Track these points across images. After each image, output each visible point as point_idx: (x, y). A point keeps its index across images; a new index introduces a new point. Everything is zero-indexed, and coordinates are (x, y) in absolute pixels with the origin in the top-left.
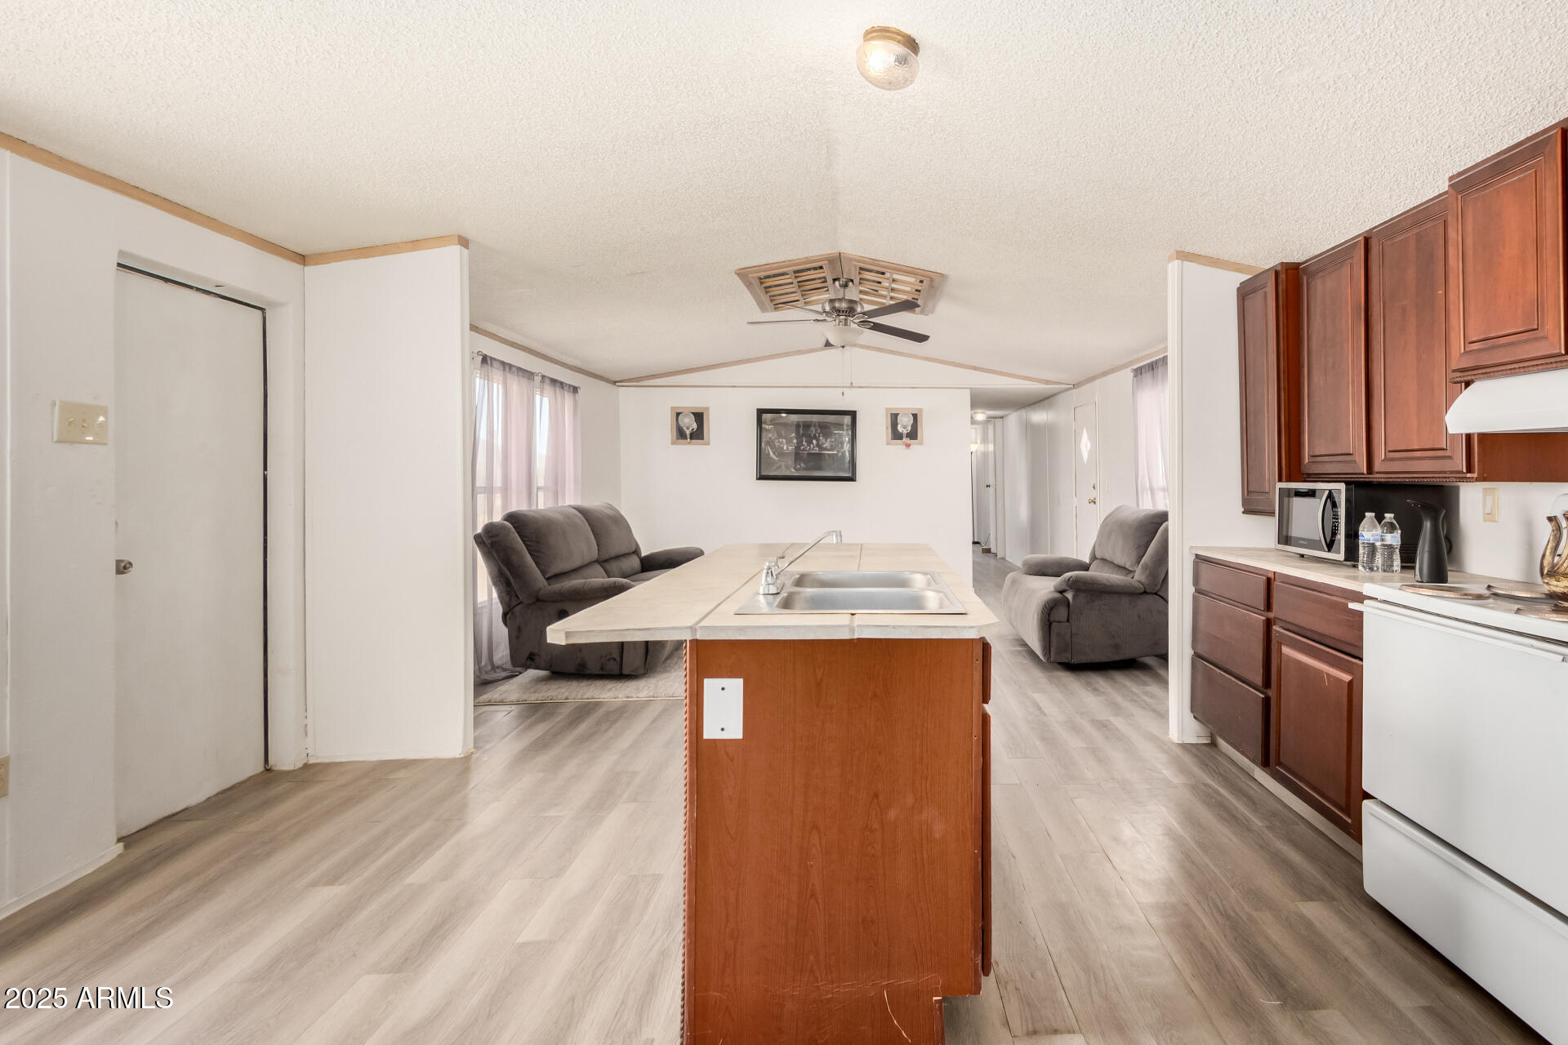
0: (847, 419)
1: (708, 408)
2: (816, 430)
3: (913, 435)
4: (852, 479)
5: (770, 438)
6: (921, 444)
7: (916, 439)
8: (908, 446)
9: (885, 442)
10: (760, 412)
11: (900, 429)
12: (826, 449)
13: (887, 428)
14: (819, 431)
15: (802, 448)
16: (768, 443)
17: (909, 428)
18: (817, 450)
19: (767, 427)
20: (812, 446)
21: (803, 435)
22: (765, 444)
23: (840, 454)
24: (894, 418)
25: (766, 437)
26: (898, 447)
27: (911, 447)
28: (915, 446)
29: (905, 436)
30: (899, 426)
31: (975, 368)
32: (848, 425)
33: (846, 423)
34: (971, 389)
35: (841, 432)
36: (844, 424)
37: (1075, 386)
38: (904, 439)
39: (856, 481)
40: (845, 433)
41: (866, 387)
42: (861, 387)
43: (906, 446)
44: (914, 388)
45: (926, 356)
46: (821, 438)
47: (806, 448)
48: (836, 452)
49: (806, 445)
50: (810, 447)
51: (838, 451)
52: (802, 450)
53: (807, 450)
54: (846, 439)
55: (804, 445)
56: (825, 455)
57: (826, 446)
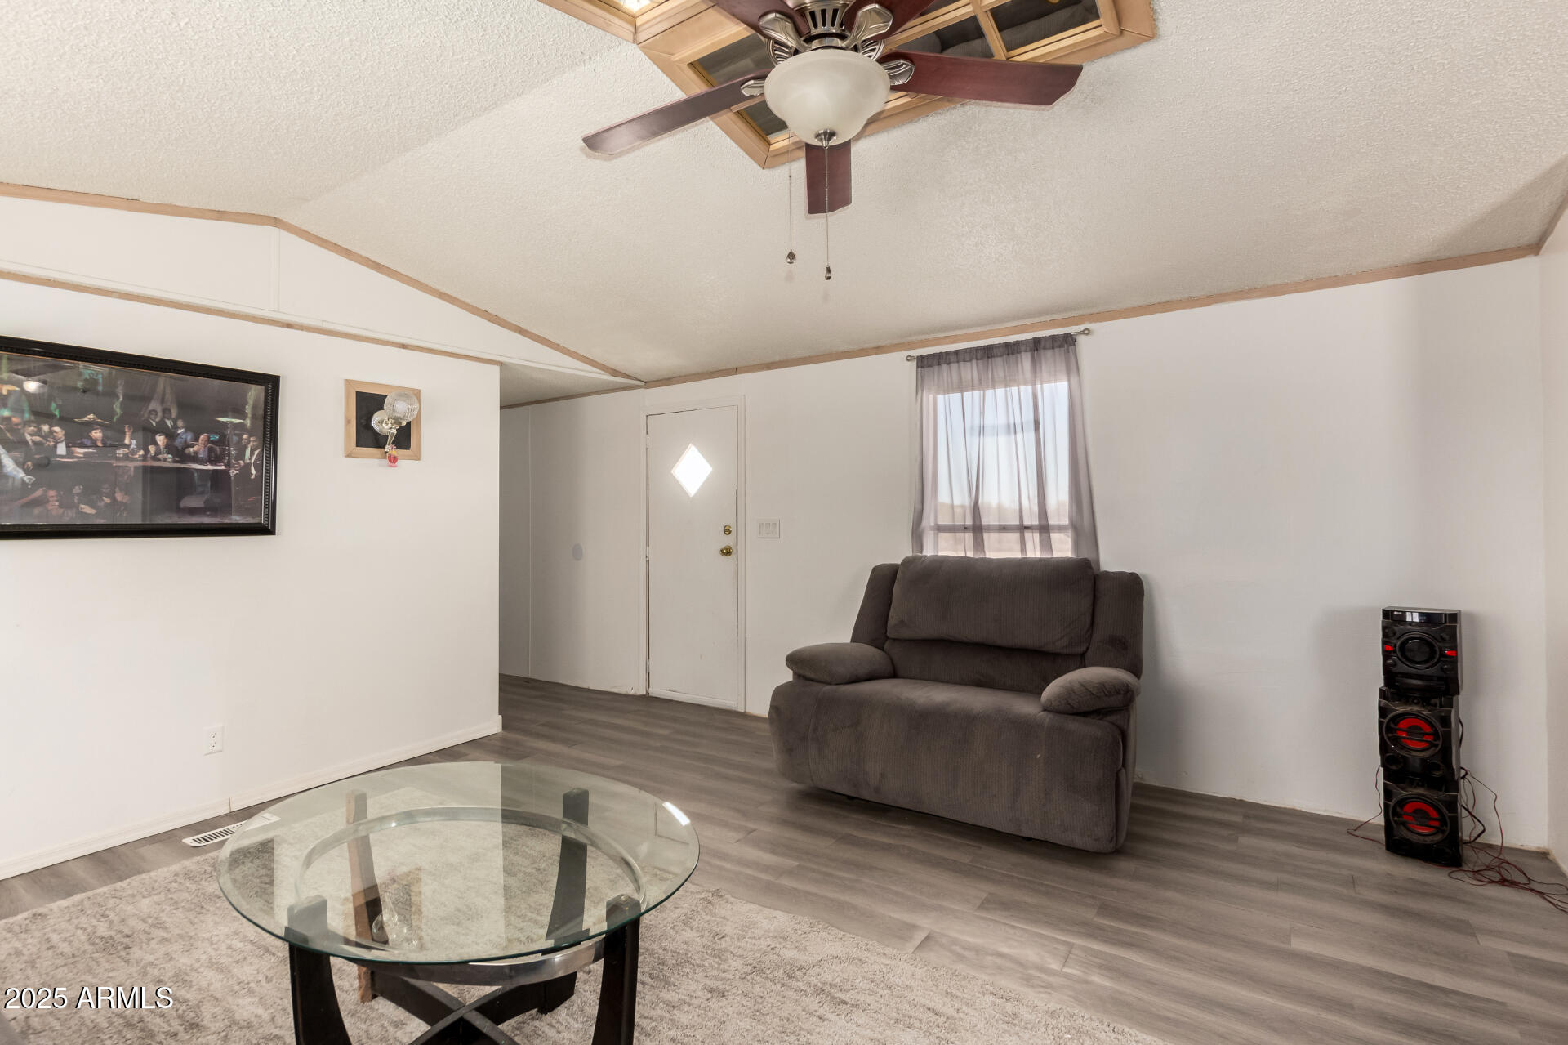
0: (255, 393)
2: (166, 411)
3: (403, 441)
4: (267, 529)
6: (417, 457)
7: (410, 447)
8: (393, 460)
9: (341, 450)
11: (379, 425)
12: (195, 458)
13: (348, 422)
14: (174, 412)
15: (121, 452)
18: (167, 461)
20: (152, 449)
21: (124, 420)
23: (233, 473)
24: (362, 402)
26: (370, 463)
27: (399, 462)
28: (405, 464)
29: (387, 440)
30: (376, 419)
32: (254, 407)
33: (251, 402)
34: (501, 364)
35: (237, 421)
36: (246, 403)
37: (649, 384)
38: (387, 447)
39: (275, 534)
40: (248, 422)
41: (302, 328)
42: (289, 326)
43: (390, 460)
44: (404, 346)
45: (443, 290)
46: (180, 431)
47: (134, 452)
48: (223, 467)
49: (133, 446)
50: (147, 451)
51: (228, 465)
52: (118, 459)
53: (136, 460)
54: (252, 439)
55: (128, 447)
56: (193, 474)
57: (196, 453)
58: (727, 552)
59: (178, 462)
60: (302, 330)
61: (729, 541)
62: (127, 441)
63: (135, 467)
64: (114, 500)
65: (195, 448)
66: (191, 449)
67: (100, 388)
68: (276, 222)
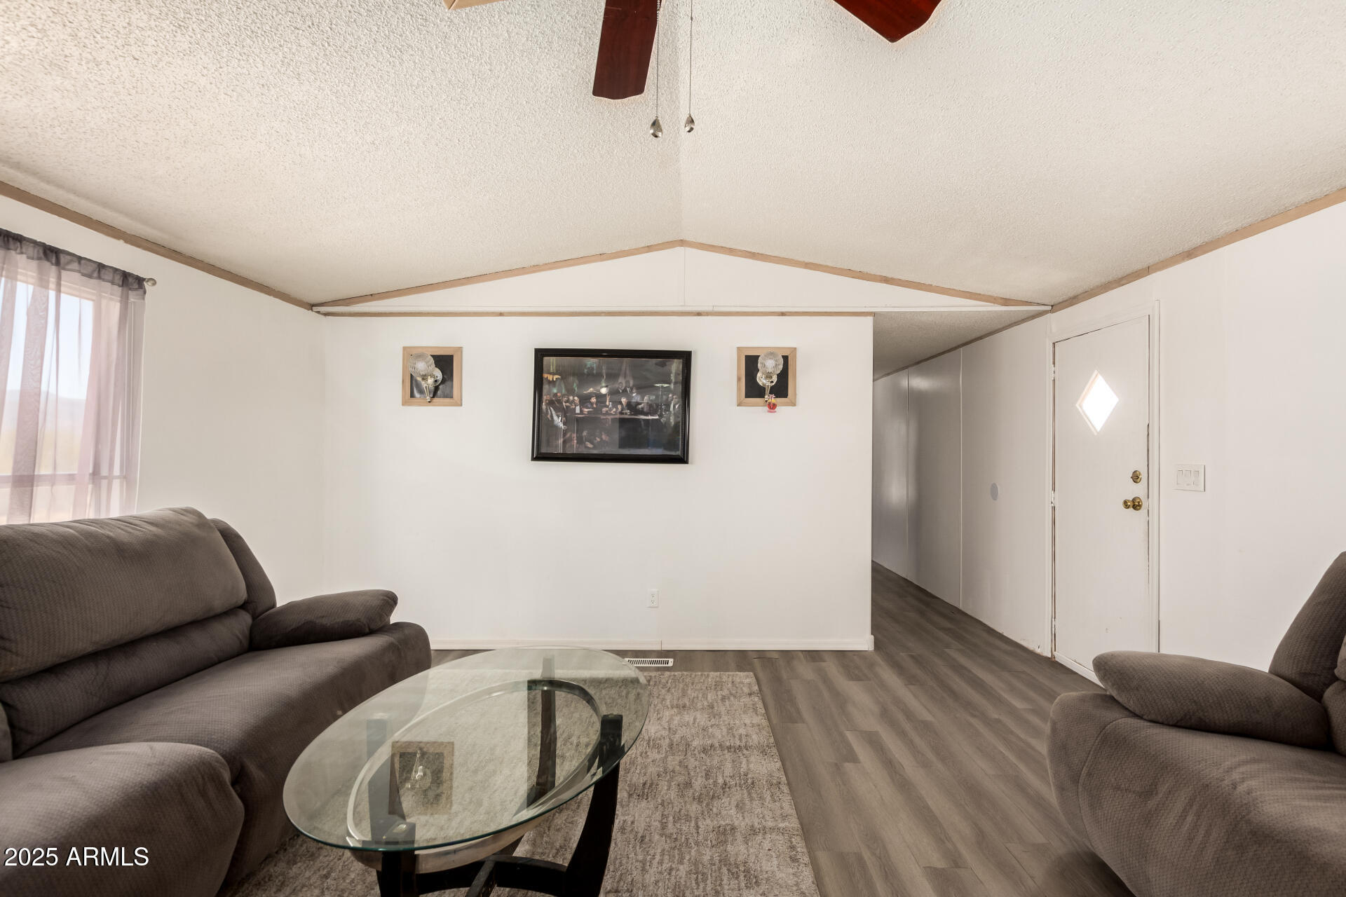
0: (677, 365)
1: (460, 349)
2: (627, 382)
3: (781, 388)
4: (683, 459)
5: (555, 395)
6: (794, 404)
7: (785, 395)
8: (772, 407)
9: (735, 401)
10: (541, 354)
11: (761, 380)
12: (642, 412)
13: (739, 379)
14: (631, 383)
15: (604, 410)
16: (551, 403)
17: (775, 379)
18: (627, 415)
19: (550, 378)
20: (620, 407)
22: (547, 404)
23: (664, 420)
24: (751, 363)
25: (549, 392)
26: (756, 411)
27: (778, 409)
28: (783, 410)
29: (767, 391)
30: (759, 375)
31: (886, 280)
32: (677, 374)
33: (674, 371)
34: (874, 314)
35: (666, 385)
36: (671, 373)
37: (1055, 308)
38: (766, 397)
39: (688, 463)
40: (672, 386)
41: (708, 314)
42: (699, 314)
43: (770, 408)
44: (783, 314)
45: (807, 260)
46: (634, 395)
47: (611, 410)
48: (657, 417)
49: (610, 406)
50: (617, 409)
51: (661, 416)
52: (604, 414)
53: (611, 414)
54: (674, 397)
55: (607, 407)
56: (640, 422)
57: (642, 408)
58: (1135, 505)
59: (632, 415)
60: (707, 315)
61: (1137, 491)
62: (607, 403)
63: (612, 419)
64: (601, 439)
65: (642, 405)
66: (640, 406)
67: (595, 372)
68: (682, 243)
